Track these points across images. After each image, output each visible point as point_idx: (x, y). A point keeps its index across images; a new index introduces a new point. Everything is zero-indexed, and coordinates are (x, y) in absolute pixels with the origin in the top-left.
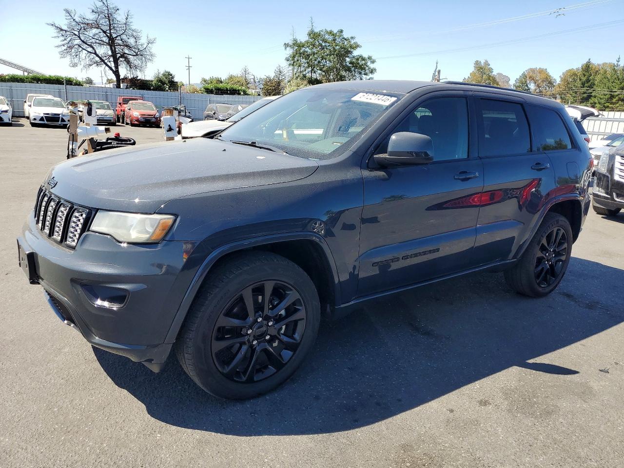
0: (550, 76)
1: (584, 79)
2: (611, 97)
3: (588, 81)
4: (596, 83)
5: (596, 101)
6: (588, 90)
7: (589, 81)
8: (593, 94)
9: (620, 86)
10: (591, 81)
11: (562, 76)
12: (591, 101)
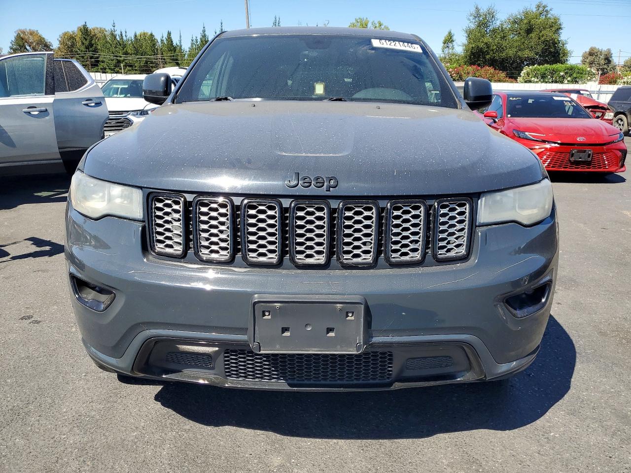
0: (44, 39)
1: (87, 43)
2: (118, 62)
3: (91, 45)
4: (99, 47)
5: (105, 66)
6: (94, 54)
7: (93, 46)
8: (100, 59)
9: (123, 51)
10: (94, 46)
11: (60, 39)
12: (101, 66)
